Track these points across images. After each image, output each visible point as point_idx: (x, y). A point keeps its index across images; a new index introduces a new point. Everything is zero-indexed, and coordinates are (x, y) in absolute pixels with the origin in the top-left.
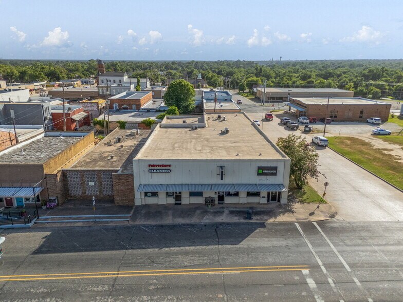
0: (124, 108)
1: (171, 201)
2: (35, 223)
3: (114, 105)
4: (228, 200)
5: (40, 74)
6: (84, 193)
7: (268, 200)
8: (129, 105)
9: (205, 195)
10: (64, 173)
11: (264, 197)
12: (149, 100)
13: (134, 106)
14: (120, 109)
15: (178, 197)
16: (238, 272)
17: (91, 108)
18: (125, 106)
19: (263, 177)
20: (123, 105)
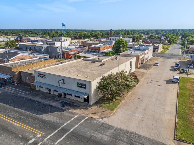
0: (94, 51)
1: (48, 91)
2: (4, 88)
3: (90, 49)
4: (68, 96)
5: (90, 35)
6: (26, 81)
7: (84, 101)
8: (95, 50)
9: (59, 92)
10: (20, 72)
11: (82, 99)
12: (110, 48)
13: (97, 50)
14: (92, 51)
15: (50, 90)
16: (18, 125)
17: (84, 50)
18: (94, 50)
19: (80, 88)
20: (93, 49)
